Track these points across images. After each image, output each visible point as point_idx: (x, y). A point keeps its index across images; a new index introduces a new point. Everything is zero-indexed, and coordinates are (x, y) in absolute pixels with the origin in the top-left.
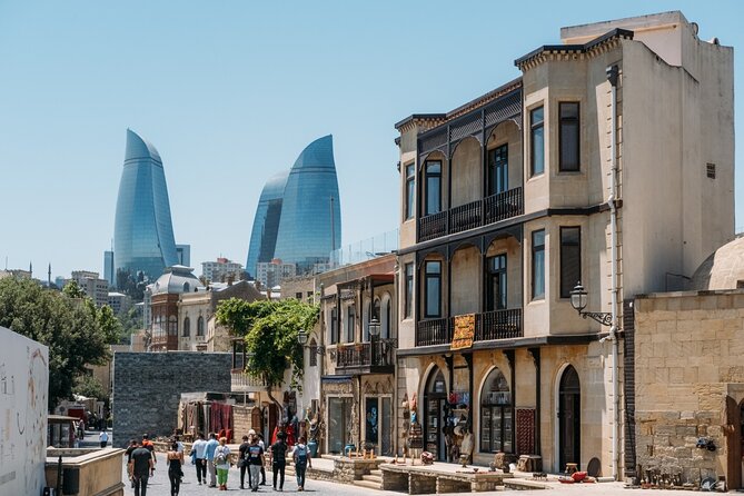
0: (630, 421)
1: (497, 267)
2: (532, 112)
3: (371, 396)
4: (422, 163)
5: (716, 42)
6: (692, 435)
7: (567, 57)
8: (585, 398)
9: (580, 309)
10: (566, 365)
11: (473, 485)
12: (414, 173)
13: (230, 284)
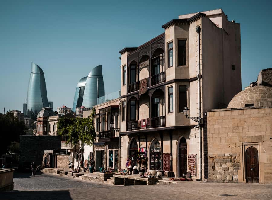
0: (206, 158)
1: (156, 102)
2: (168, 45)
3: (110, 150)
4: (129, 65)
5: (234, 21)
6: (228, 162)
7: (181, 24)
8: (189, 149)
9: (187, 116)
10: (181, 137)
11: (147, 182)
12: (126, 69)
13: (65, 113)
